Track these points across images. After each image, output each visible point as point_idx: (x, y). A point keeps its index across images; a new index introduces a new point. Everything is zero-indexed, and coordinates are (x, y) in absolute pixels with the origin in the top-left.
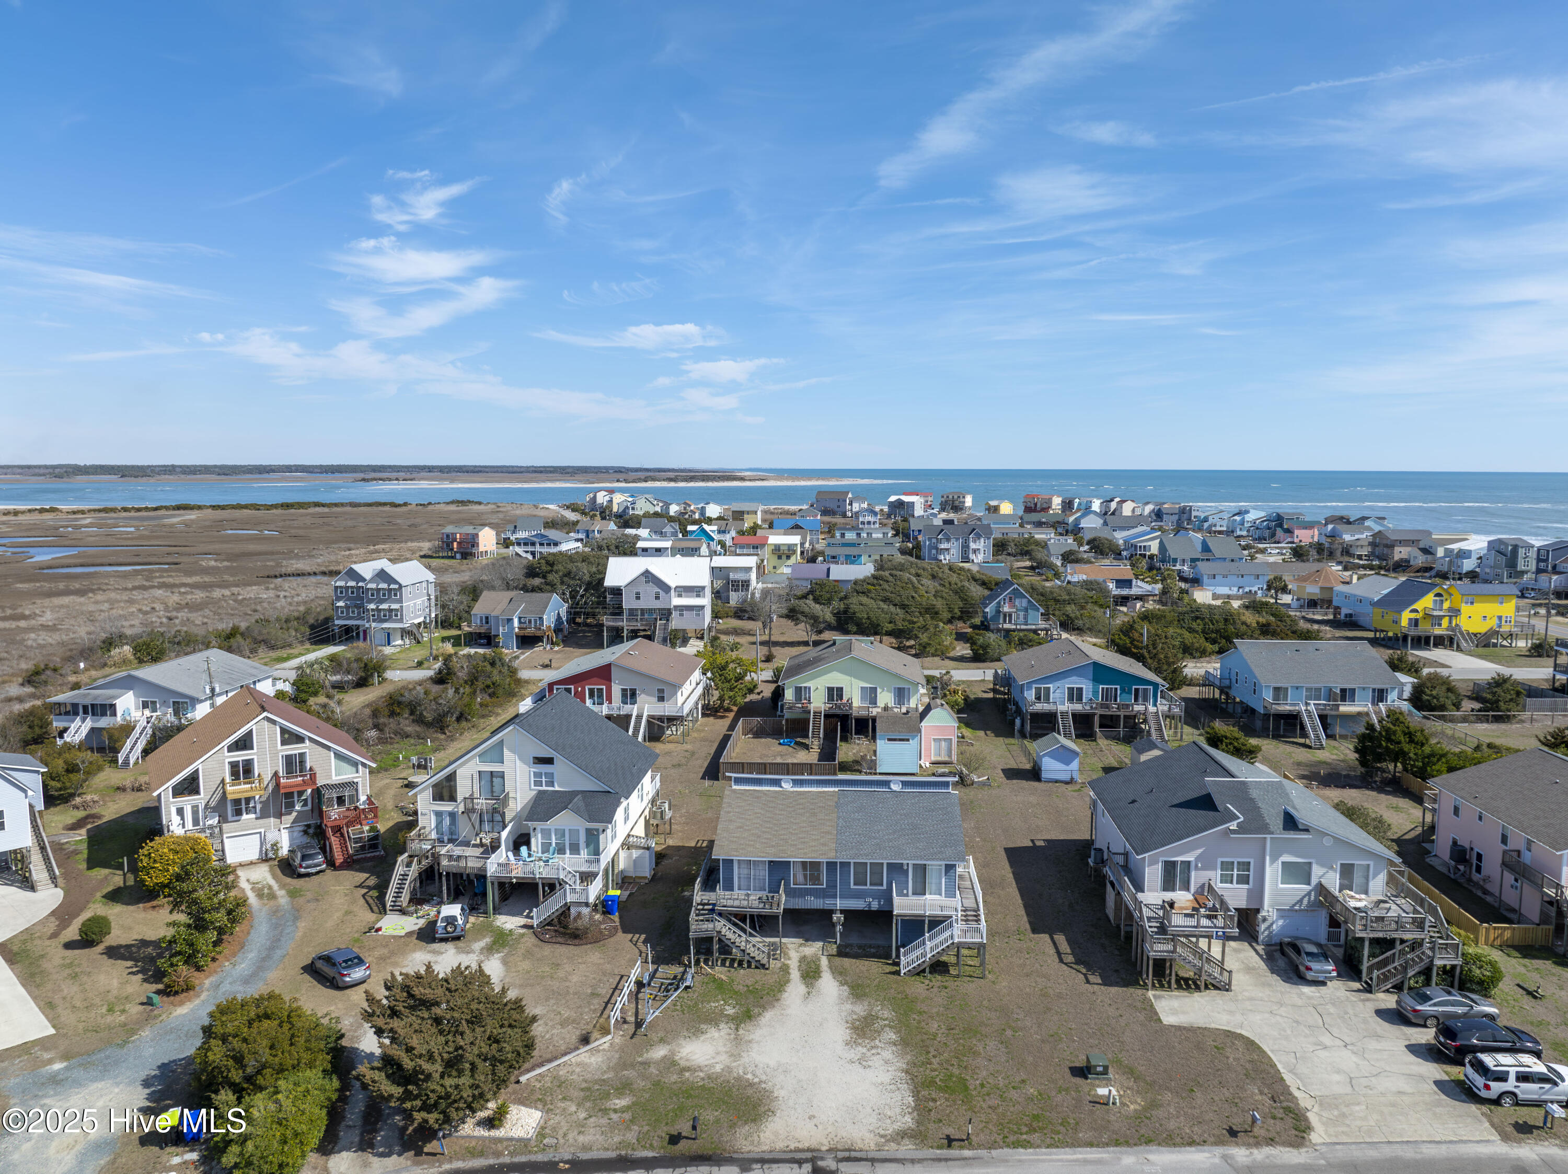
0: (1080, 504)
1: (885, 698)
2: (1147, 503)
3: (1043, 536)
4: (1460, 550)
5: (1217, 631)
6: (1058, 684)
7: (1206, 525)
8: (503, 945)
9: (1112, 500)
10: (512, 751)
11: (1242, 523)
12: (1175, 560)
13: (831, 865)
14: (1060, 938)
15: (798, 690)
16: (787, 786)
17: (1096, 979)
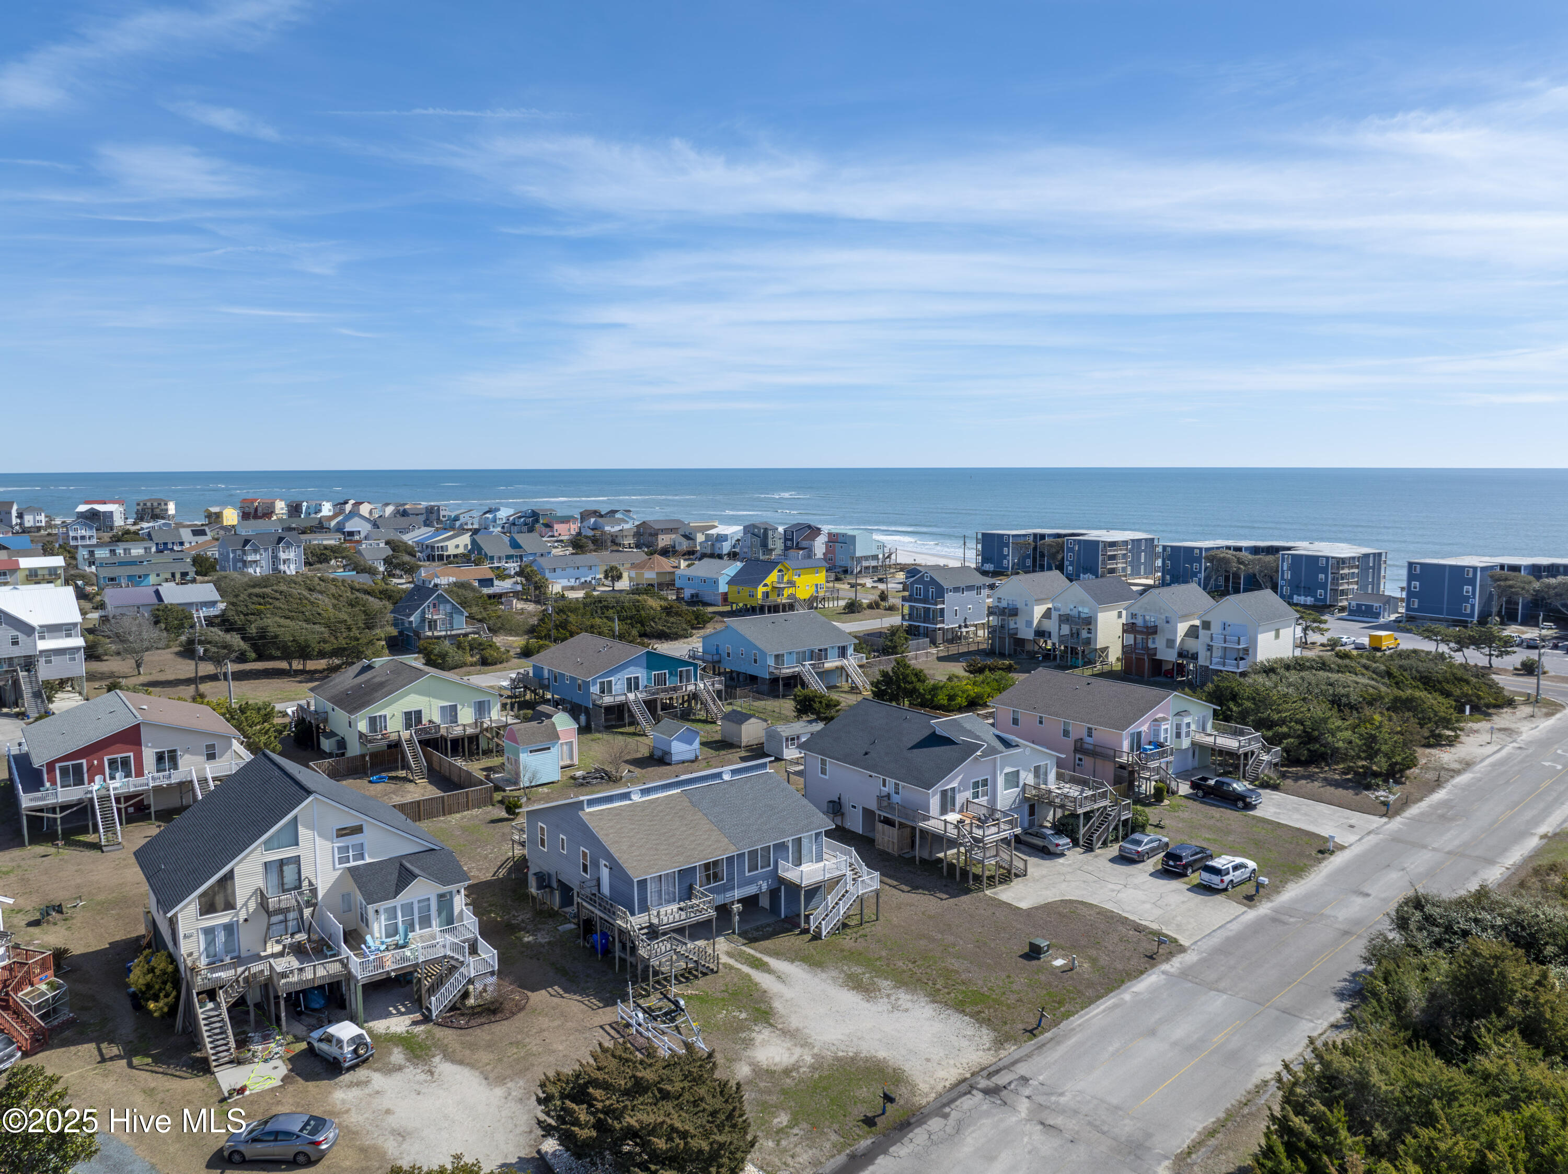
0: (308, 507)
1: (466, 713)
2: (387, 504)
4: (718, 535)
5: (631, 618)
6: (618, 676)
7: (458, 524)
8: (425, 1048)
9: (346, 503)
10: (307, 827)
11: (495, 520)
12: (492, 558)
13: (730, 859)
15: (373, 721)
16: (636, 798)
17: (943, 896)
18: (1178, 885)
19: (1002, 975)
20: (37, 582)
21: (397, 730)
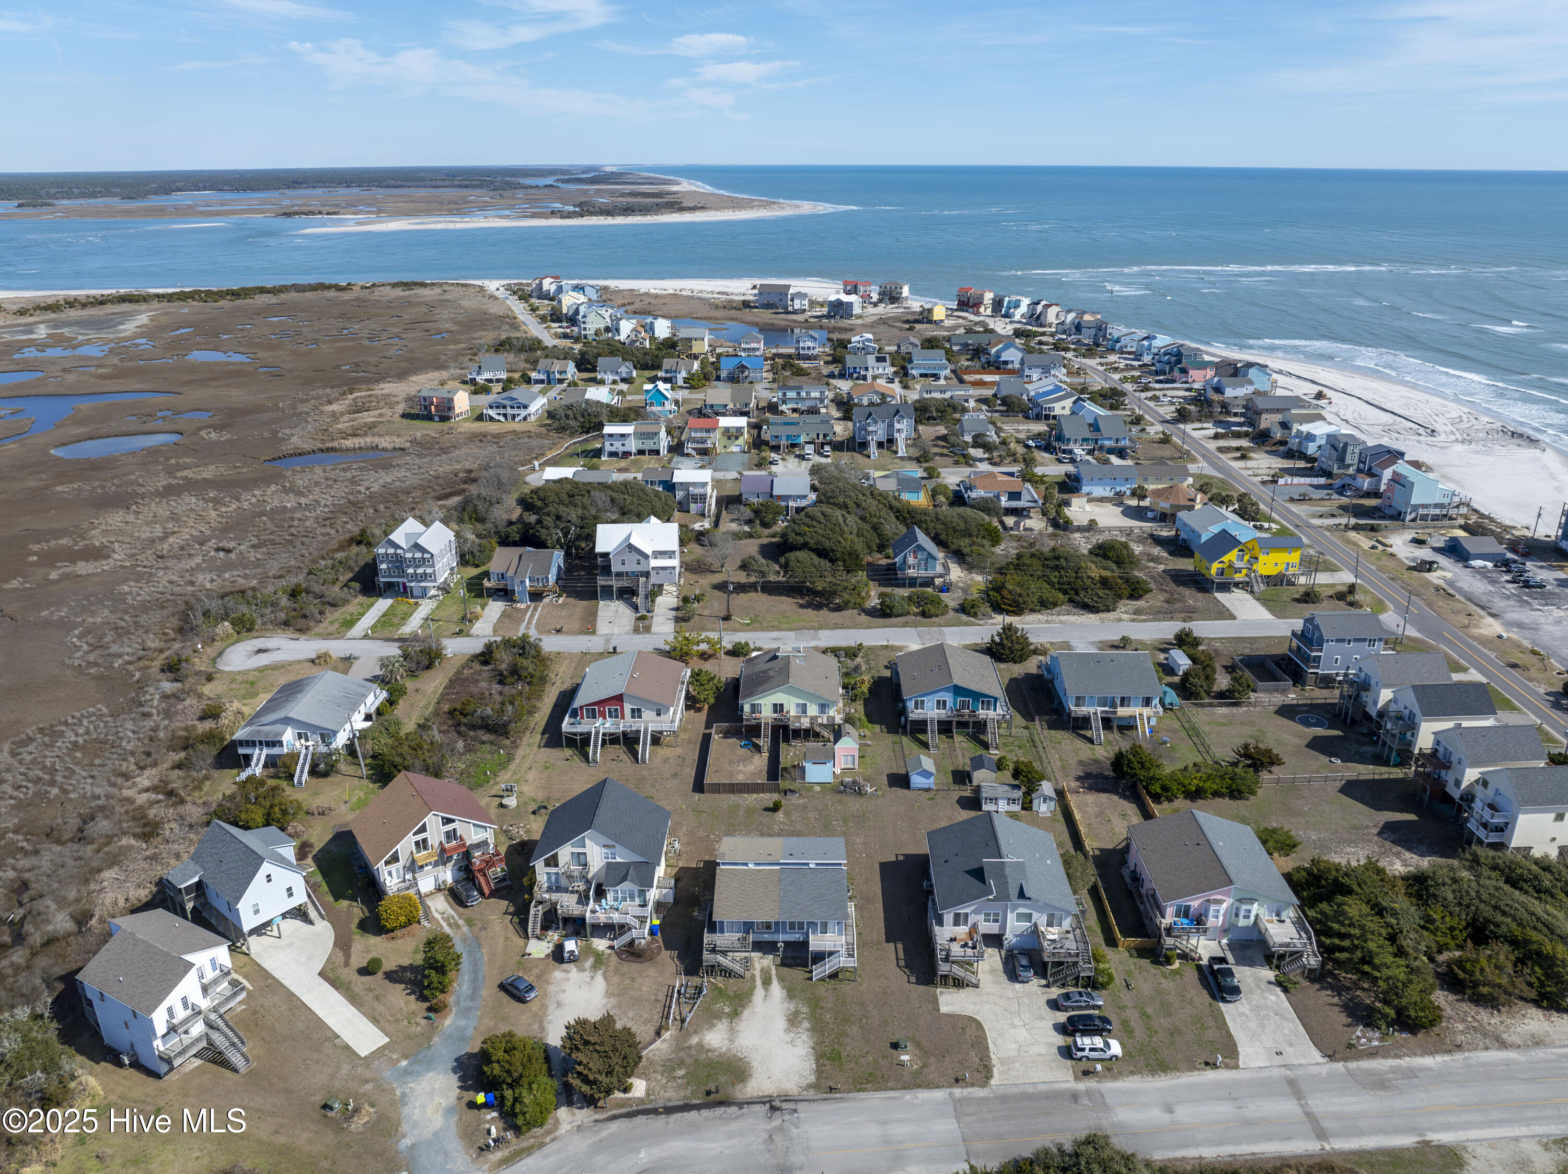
0: (1009, 302)
1: (813, 710)
2: (1069, 311)
3: (962, 393)
4: (1309, 433)
5: (1069, 584)
6: (930, 697)
7: (1118, 345)
8: (601, 963)
9: (1038, 303)
10: (591, 840)
11: (1149, 348)
12: (1069, 440)
13: (777, 923)
14: (900, 946)
15: (753, 706)
16: (751, 866)
17: (913, 979)
18: (1060, 1040)
19: (868, 1048)
20: (729, 438)
21: (767, 714)
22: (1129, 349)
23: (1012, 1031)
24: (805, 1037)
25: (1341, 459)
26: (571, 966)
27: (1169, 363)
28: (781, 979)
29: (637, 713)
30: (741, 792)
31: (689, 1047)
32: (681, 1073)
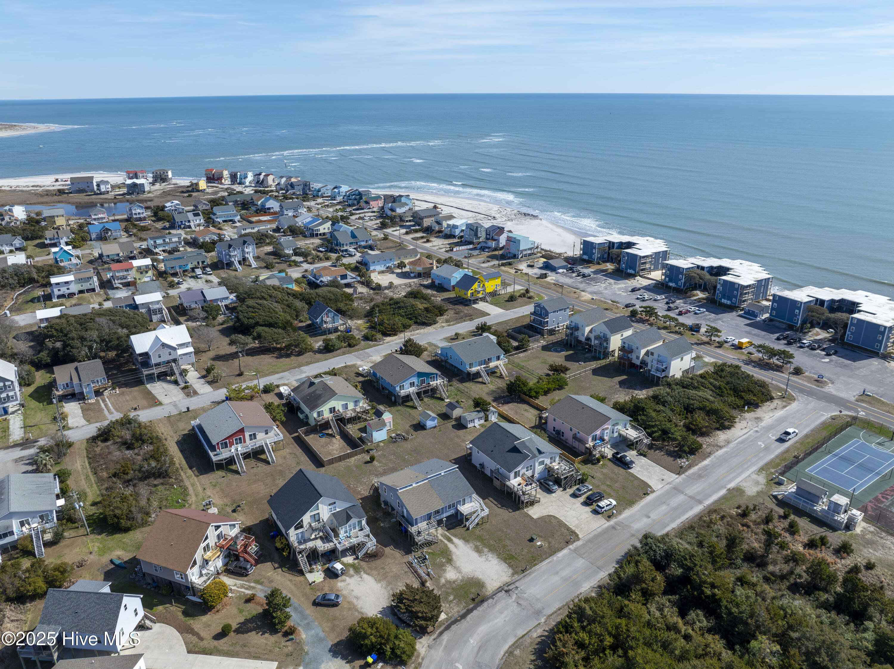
0: (240, 175)
1: (351, 406)
2: (282, 177)
4: (452, 225)
6: (404, 383)
7: (320, 193)
8: (358, 569)
9: (260, 174)
10: (321, 505)
11: (339, 193)
12: (343, 244)
13: (442, 508)
14: (491, 499)
15: (319, 413)
17: (511, 511)
18: (588, 509)
19: (521, 548)
20: (141, 273)
21: (327, 415)
22: (326, 195)
23: (568, 513)
24: (490, 555)
25: (476, 235)
26: (344, 577)
27: (355, 199)
28: (455, 536)
29: (253, 437)
30: (344, 459)
31: (444, 585)
32: (451, 598)
